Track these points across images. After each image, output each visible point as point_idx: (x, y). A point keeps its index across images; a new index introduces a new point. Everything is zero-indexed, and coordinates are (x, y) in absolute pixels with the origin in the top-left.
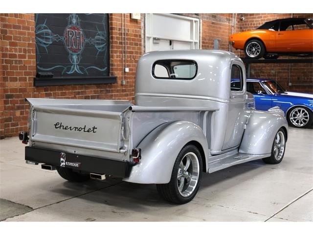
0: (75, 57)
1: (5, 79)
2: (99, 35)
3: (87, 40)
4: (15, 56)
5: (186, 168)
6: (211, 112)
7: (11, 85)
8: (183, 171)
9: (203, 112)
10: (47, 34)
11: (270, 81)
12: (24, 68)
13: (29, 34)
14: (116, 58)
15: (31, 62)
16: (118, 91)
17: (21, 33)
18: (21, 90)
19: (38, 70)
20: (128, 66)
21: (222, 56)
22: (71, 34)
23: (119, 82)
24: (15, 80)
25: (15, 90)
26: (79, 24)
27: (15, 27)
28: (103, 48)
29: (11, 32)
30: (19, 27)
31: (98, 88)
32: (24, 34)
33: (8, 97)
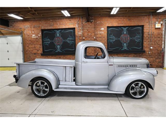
0: (125, 45)
2: (137, 36)
3: (131, 38)
10: (113, 38)
13: (105, 39)
14: (145, 44)
16: (146, 56)
17: (102, 39)
20: (152, 46)
22: (123, 37)
23: (147, 53)
26: (127, 33)
27: (100, 37)
28: (140, 40)
29: (98, 39)
30: (101, 37)
31: (135, 54)
32: (103, 39)
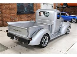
0: (26, 8)
1: (10, 13)
4: (12, 8)
5: (45, 39)
6: (52, 25)
7: (12, 15)
8: (44, 40)
9: (50, 25)
11: (68, 13)
12: (15, 11)
14: (35, 8)
15: (16, 10)
18: (14, 16)
19: (17, 11)
21: (55, 11)
24: (12, 13)
25: (13, 16)
28: (32, 6)
33: (11, 17)
